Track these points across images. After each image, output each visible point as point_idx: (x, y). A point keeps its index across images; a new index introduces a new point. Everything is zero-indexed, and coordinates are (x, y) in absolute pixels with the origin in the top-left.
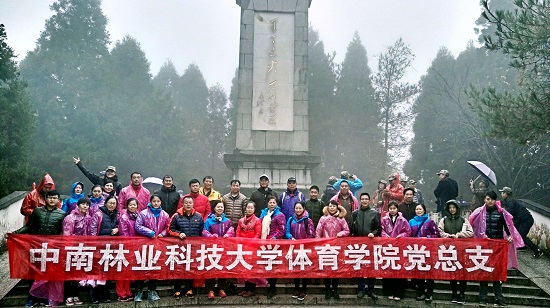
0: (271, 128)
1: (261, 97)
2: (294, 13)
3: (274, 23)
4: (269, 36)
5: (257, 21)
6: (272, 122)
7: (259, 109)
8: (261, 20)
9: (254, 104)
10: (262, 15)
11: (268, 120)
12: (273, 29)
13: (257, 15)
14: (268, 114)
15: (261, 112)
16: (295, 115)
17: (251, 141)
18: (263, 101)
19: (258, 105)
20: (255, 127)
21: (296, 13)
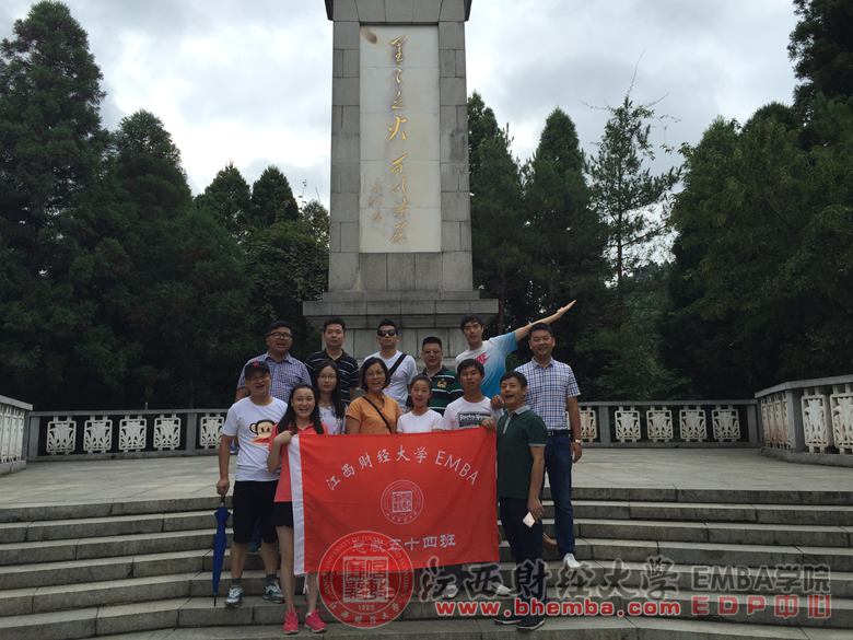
0: (396, 248)
1: (377, 189)
2: (437, 24)
3: (397, 44)
4: (390, 71)
5: (365, 44)
6: (398, 236)
7: (371, 212)
8: (374, 40)
9: (363, 201)
10: (376, 31)
11: (391, 232)
12: (397, 57)
13: (364, 30)
14: (391, 222)
15: (377, 218)
16: (443, 221)
17: (359, 275)
18: (381, 195)
19: (371, 205)
20: (366, 247)
21: (440, 24)
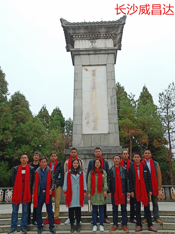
0: (94, 132)
1: (88, 114)
2: (106, 65)
3: (94, 71)
4: (91, 79)
5: (84, 71)
6: (95, 128)
7: (86, 121)
8: (87, 70)
9: (84, 118)
10: (87, 68)
11: (92, 127)
12: (94, 75)
13: (84, 67)
14: (93, 124)
15: (88, 123)
16: (109, 123)
17: (82, 141)
18: (89, 116)
19: (86, 119)
20: (84, 132)
21: (107, 65)
